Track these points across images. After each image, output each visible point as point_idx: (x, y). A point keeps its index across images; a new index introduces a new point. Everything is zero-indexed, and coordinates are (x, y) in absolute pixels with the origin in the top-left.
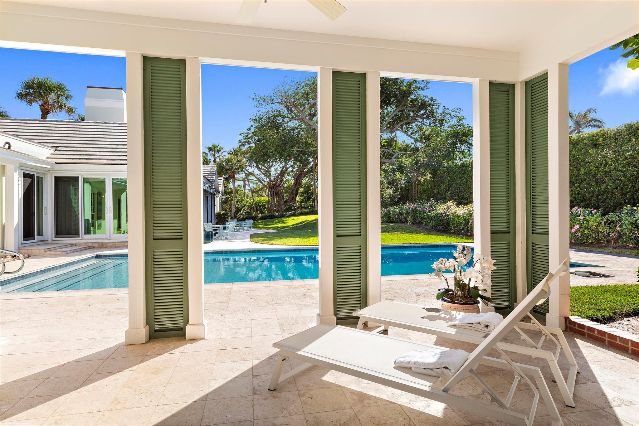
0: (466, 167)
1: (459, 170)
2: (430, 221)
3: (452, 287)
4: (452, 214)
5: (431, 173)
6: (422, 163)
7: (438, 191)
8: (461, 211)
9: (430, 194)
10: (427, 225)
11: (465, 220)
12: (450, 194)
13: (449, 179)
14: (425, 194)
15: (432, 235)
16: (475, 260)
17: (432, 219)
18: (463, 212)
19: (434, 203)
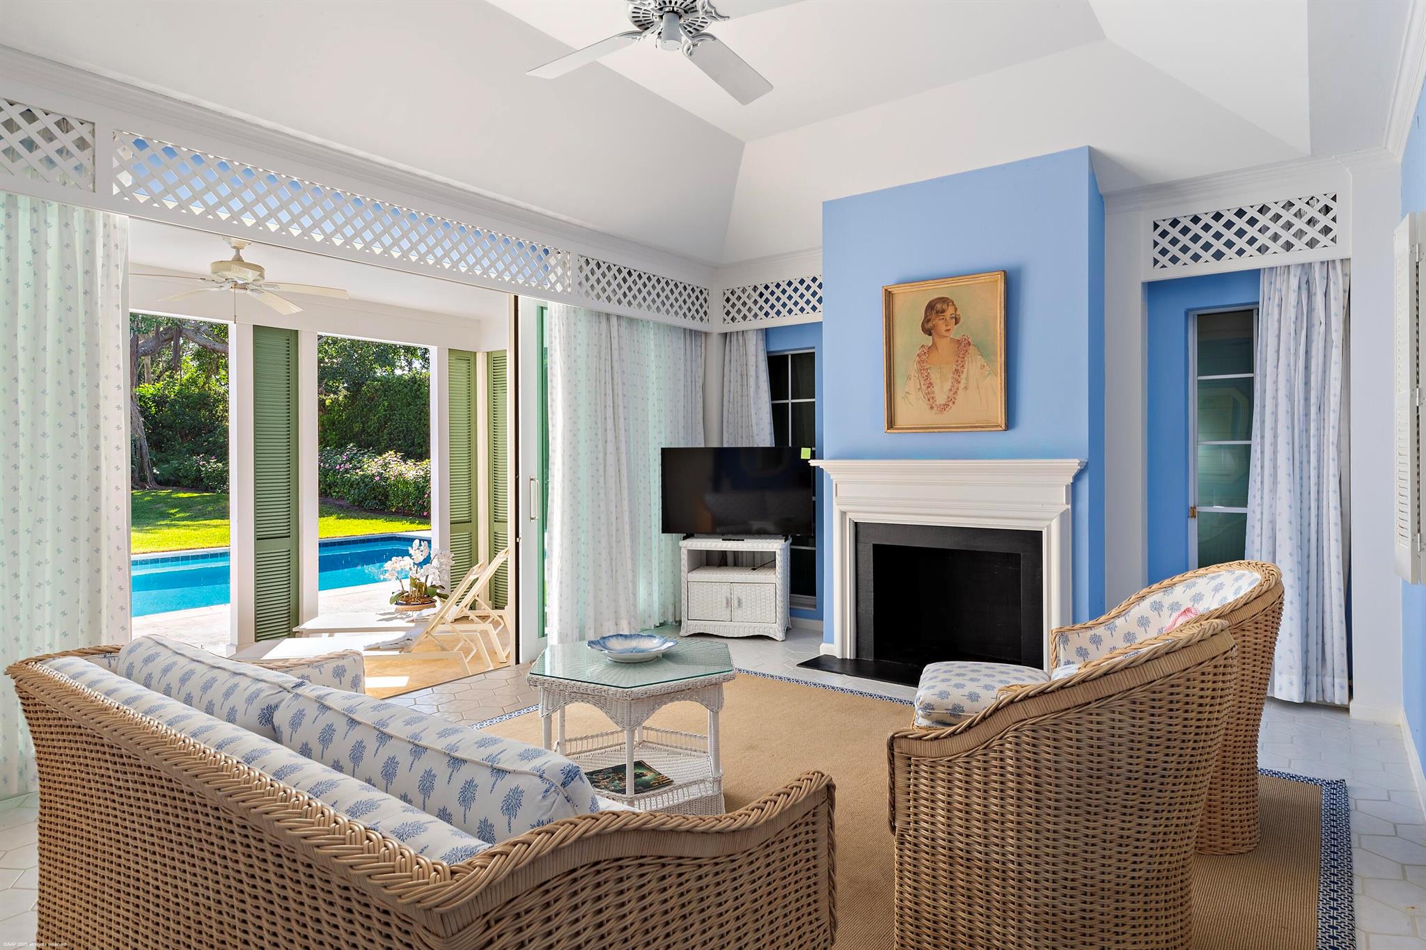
0: (419, 385)
1: (406, 390)
2: (349, 490)
3: (407, 588)
4: (393, 479)
5: (347, 389)
6: (328, 367)
7: (363, 427)
8: (410, 471)
9: (345, 432)
10: (341, 498)
11: (418, 488)
12: (387, 434)
13: (386, 404)
14: (334, 430)
15: (355, 518)
16: (432, 556)
17: (352, 486)
18: (414, 473)
19: (355, 454)
